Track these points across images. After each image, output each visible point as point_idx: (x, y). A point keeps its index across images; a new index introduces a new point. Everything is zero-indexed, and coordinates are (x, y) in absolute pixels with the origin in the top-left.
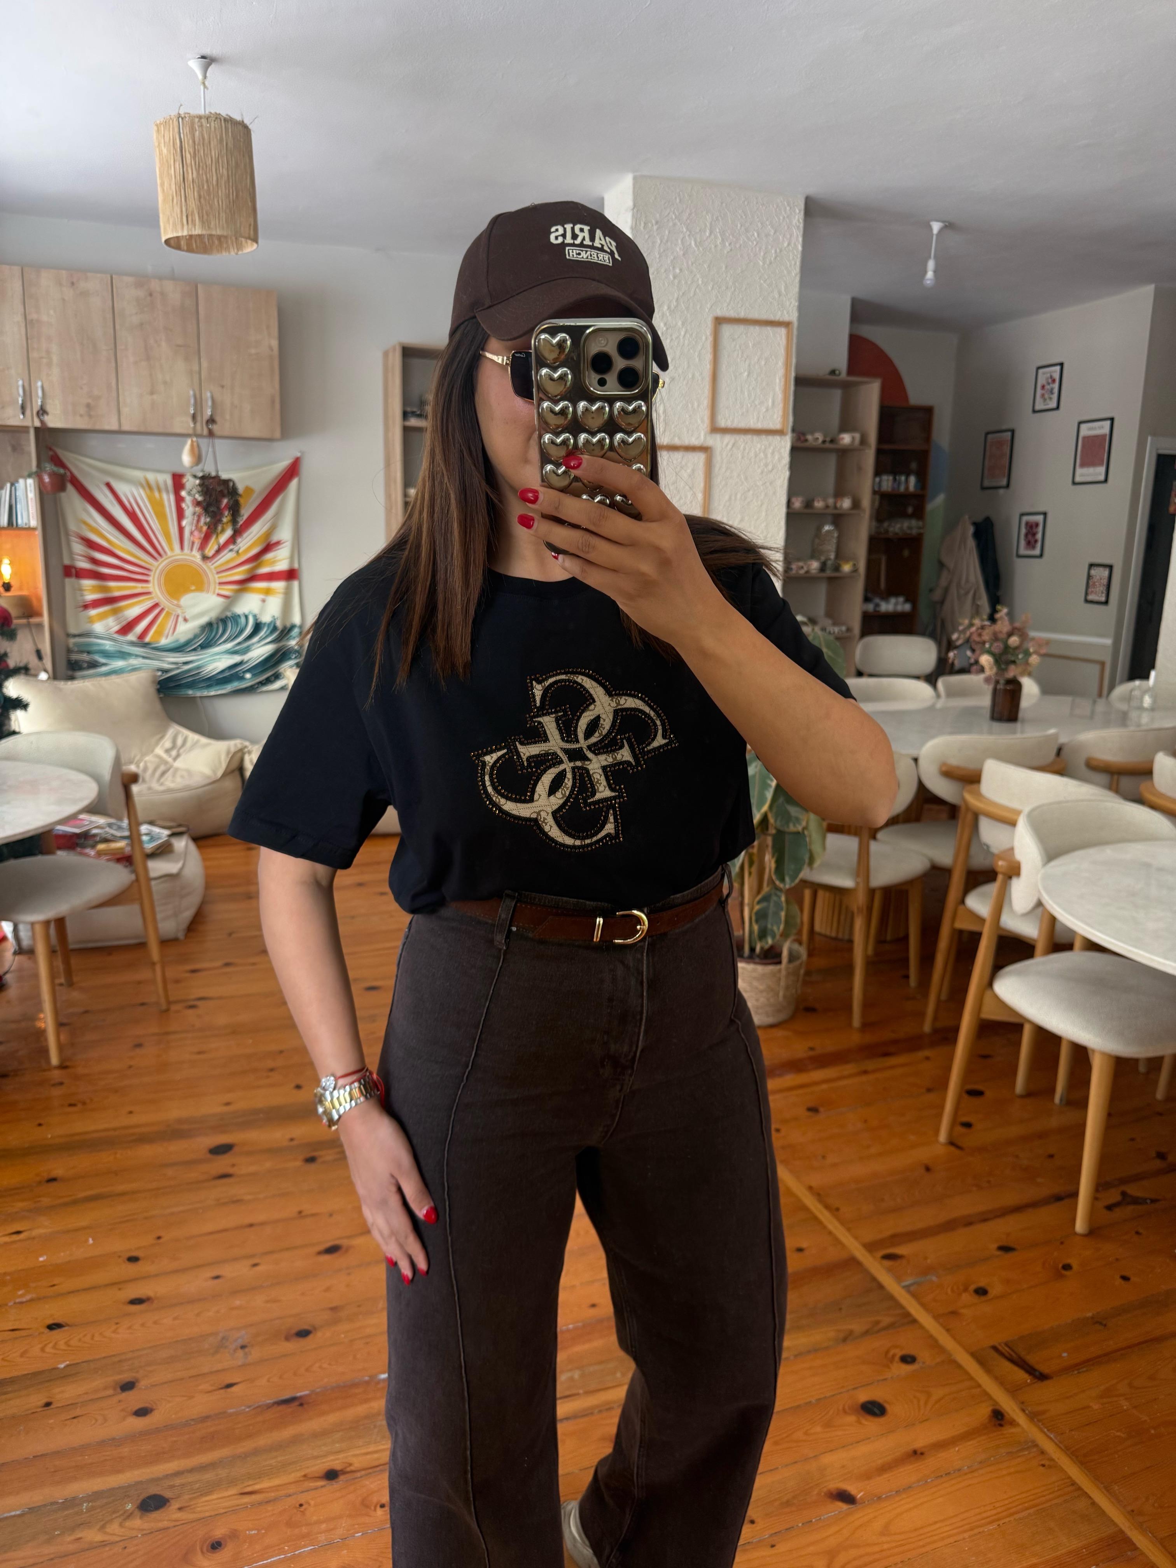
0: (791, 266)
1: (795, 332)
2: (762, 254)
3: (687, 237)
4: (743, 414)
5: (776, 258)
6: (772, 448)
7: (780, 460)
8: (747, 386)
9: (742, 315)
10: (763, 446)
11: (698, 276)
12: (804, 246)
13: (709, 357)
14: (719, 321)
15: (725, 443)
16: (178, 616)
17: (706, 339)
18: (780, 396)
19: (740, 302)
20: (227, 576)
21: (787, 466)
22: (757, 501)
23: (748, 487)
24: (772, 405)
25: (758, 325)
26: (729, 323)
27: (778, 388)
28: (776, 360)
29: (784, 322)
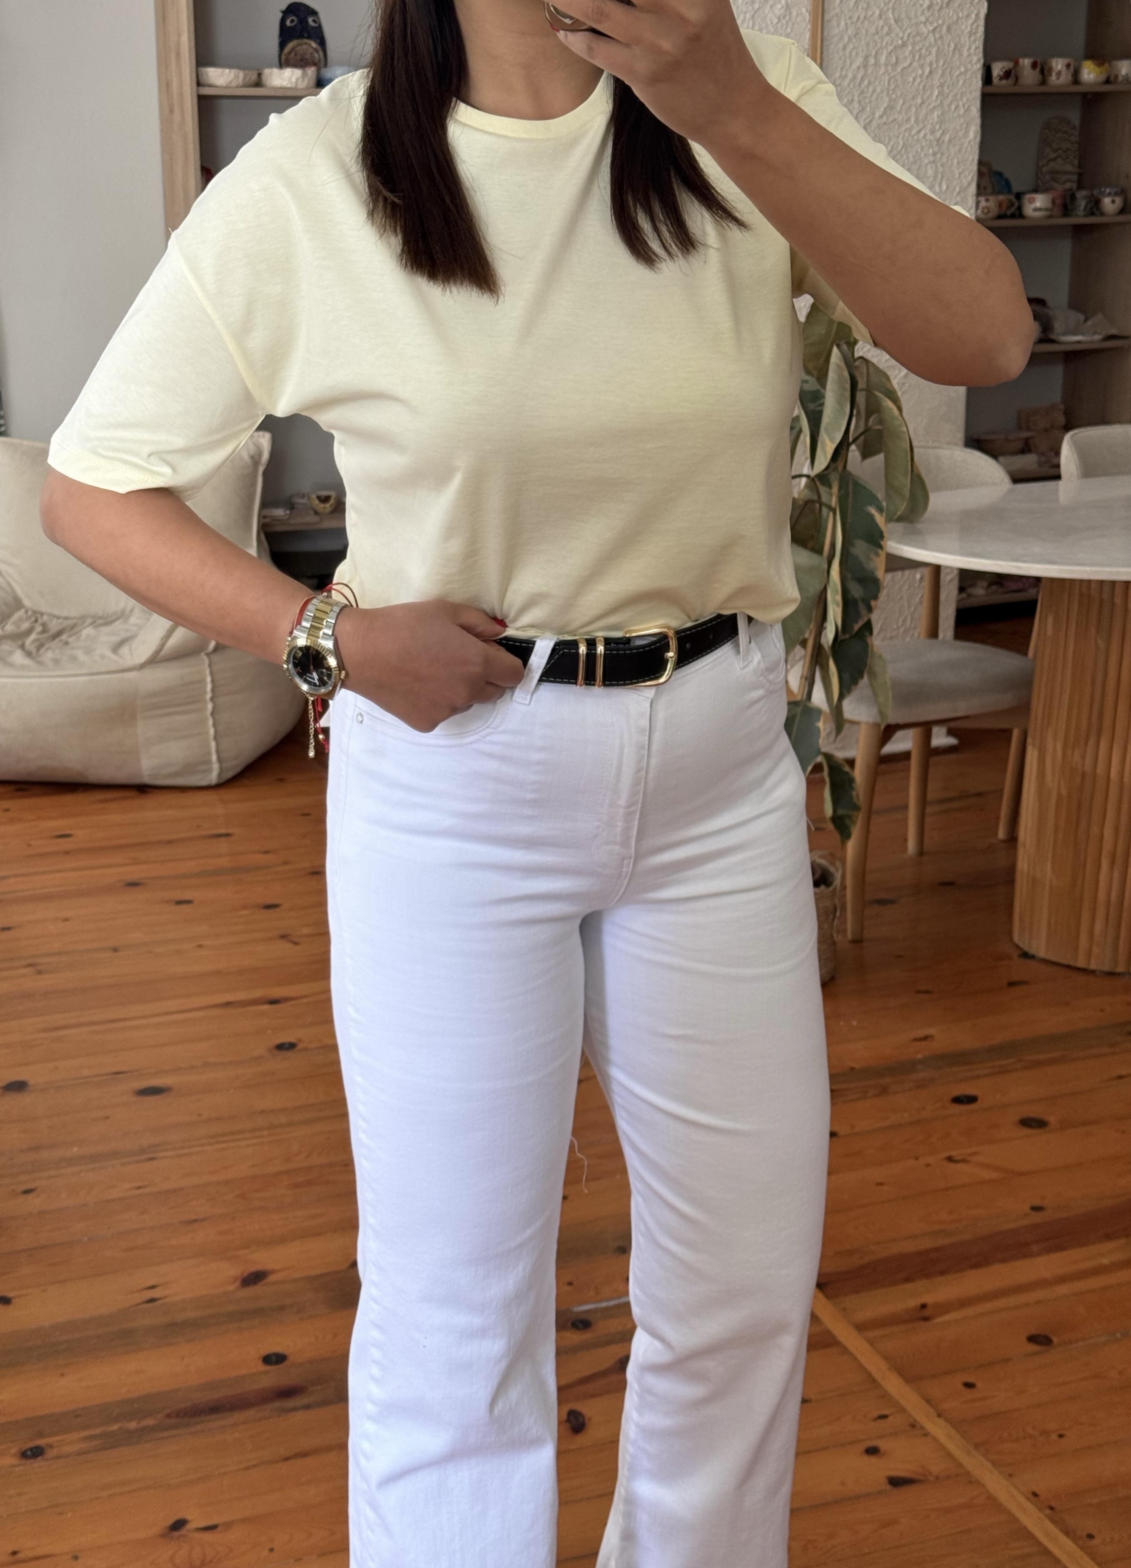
22: (922, 66)
23: (902, 38)
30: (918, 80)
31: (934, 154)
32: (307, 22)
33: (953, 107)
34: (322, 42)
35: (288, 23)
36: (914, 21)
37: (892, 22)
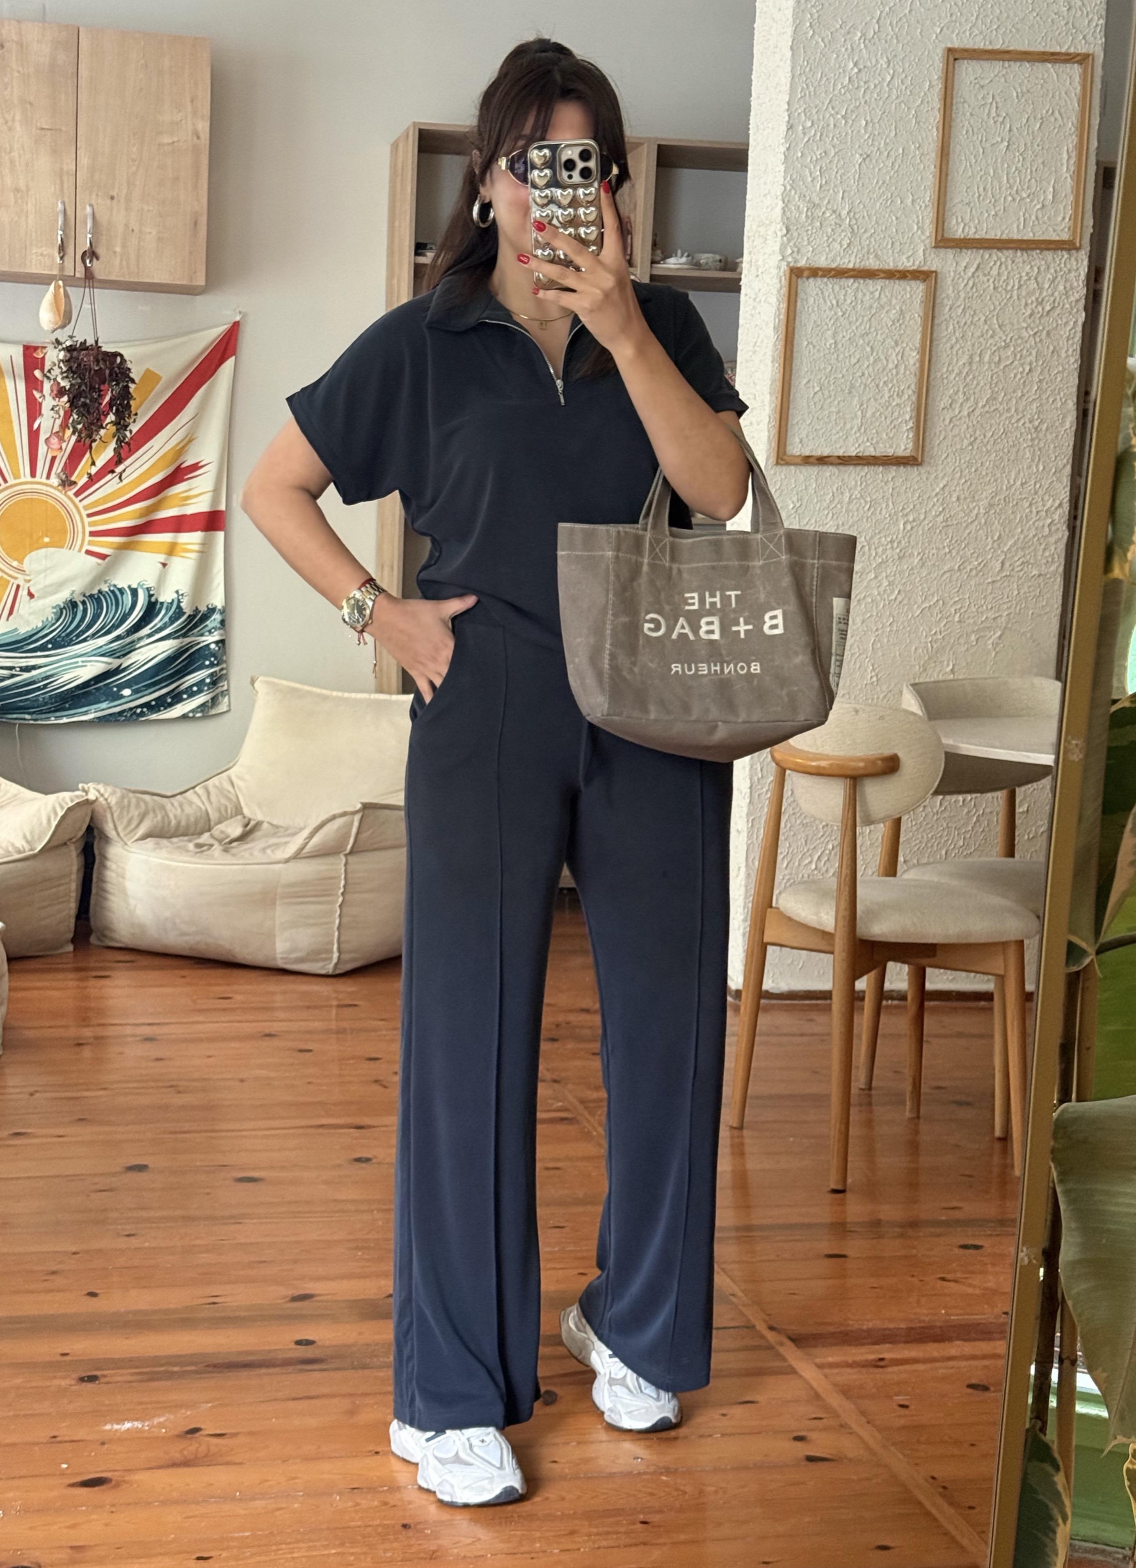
1: (1099, 72)
4: (996, 214)
6: (1051, 273)
7: (1066, 294)
8: (1006, 165)
9: (998, 44)
10: (1036, 270)
13: (934, 116)
14: (954, 56)
15: (964, 264)
16: (18, 587)
17: (931, 86)
18: (1068, 184)
19: (996, 19)
20: (103, 522)
21: (1082, 305)
23: (1005, 341)
24: (1054, 197)
25: (1028, 62)
26: (971, 59)
27: (1065, 169)
28: (1062, 118)
29: (1078, 55)
30: (1018, 376)
33: (1050, 400)
36: (1015, 327)
37: (996, 327)
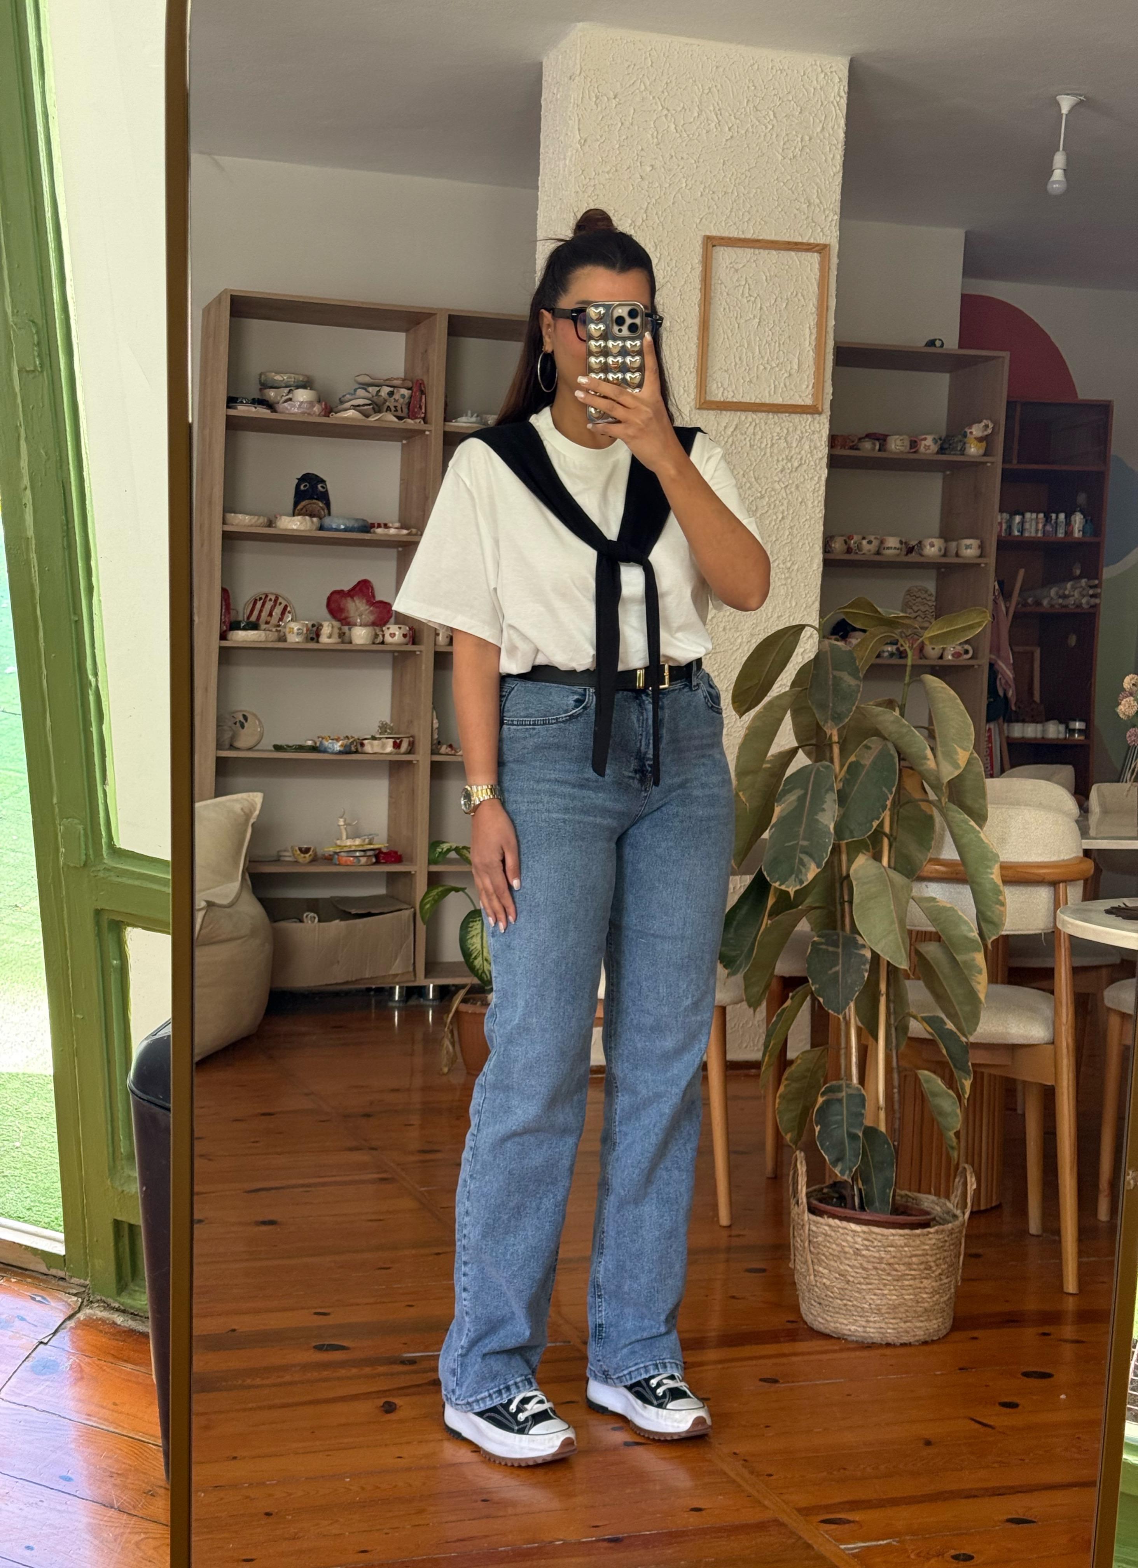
0: (826, 161)
1: (835, 261)
2: (782, 143)
3: (664, 118)
4: (751, 381)
5: (801, 150)
6: (799, 432)
7: (811, 452)
8: (758, 339)
9: (749, 235)
10: (785, 431)
11: (681, 175)
12: (846, 133)
13: (696, 296)
14: (711, 243)
15: (726, 421)
17: (692, 269)
18: (811, 354)
19: (747, 213)
21: (825, 460)
22: (776, 514)
23: (760, 492)
24: (799, 367)
25: (775, 249)
26: (727, 246)
27: (807, 343)
28: (805, 300)
29: (818, 245)
30: (773, 523)
31: (786, 579)
32: (317, 488)
33: (800, 544)
34: (328, 504)
35: (302, 487)
36: (770, 480)
37: (753, 480)
